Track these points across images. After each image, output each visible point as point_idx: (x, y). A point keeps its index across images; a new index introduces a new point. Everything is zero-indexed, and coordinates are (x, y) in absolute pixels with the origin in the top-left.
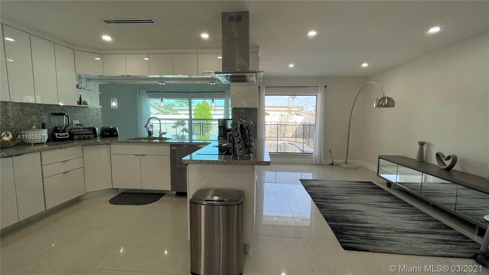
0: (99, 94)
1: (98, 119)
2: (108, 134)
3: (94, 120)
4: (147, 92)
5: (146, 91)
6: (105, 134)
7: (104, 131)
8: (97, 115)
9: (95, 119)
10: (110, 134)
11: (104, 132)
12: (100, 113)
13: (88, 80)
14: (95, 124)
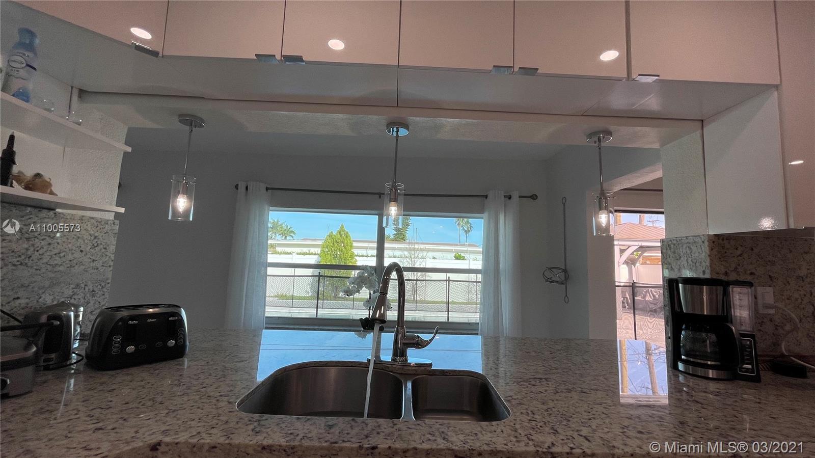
0: (126, 154)
1: (98, 264)
2: (131, 349)
3: (77, 269)
4: (267, 189)
5: (263, 186)
6: (115, 350)
7: (112, 334)
8: (94, 247)
9: (81, 263)
10: (144, 346)
11: (109, 340)
12: (113, 241)
13: (82, 93)
14: (78, 286)
